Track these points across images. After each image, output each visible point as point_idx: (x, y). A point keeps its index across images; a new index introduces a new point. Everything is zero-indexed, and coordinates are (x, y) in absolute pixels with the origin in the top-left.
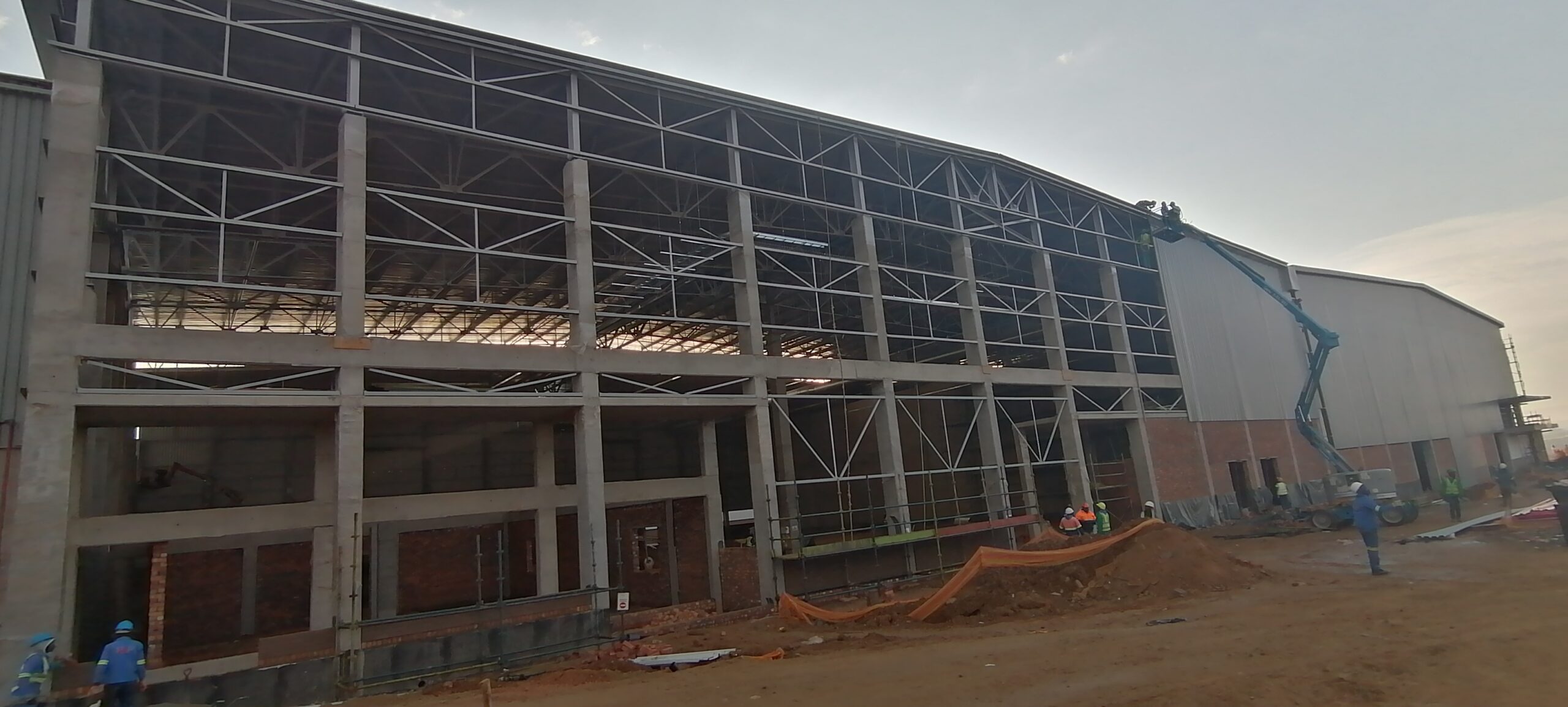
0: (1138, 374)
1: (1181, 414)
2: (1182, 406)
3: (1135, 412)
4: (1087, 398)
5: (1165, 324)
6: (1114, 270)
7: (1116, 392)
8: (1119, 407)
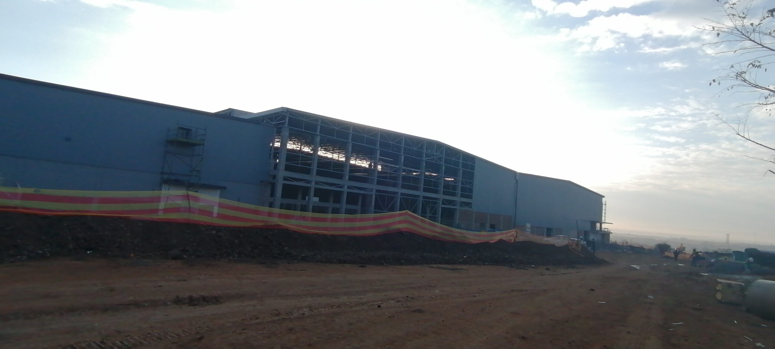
0: (461, 198)
1: (470, 209)
2: (471, 207)
3: (457, 207)
4: (445, 202)
5: (472, 186)
6: (461, 171)
7: (454, 201)
8: (454, 205)
